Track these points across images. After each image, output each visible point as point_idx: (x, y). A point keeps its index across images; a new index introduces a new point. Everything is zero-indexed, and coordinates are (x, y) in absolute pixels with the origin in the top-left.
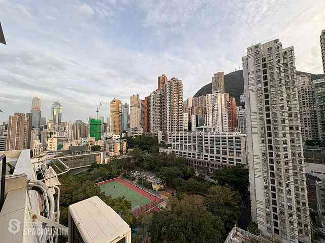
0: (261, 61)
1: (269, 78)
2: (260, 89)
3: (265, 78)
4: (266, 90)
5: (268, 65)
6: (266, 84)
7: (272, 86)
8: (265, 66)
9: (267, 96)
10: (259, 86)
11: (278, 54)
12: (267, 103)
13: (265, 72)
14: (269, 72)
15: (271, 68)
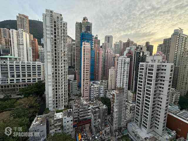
0: (53, 22)
1: (57, 33)
2: (52, 38)
3: (55, 33)
4: (55, 40)
5: (57, 26)
6: (55, 37)
7: (58, 39)
8: (55, 26)
9: (55, 43)
10: (52, 36)
11: (61, 23)
12: (55, 47)
13: (55, 29)
14: (57, 30)
15: (58, 29)
